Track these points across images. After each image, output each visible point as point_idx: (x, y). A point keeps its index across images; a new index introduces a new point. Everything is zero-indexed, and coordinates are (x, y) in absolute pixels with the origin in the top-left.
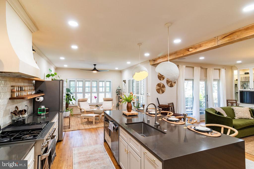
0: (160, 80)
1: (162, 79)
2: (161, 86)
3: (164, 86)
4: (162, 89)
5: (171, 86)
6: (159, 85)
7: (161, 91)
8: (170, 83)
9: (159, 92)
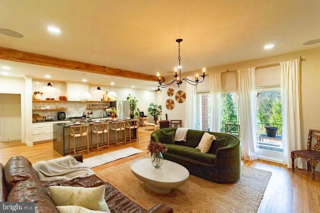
0: (169, 96)
1: (171, 95)
2: (170, 102)
3: (173, 102)
4: (171, 105)
5: (181, 102)
6: (168, 101)
7: (170, 108)
8: (179, 99)
9: (168, 108)
